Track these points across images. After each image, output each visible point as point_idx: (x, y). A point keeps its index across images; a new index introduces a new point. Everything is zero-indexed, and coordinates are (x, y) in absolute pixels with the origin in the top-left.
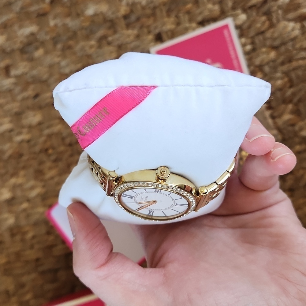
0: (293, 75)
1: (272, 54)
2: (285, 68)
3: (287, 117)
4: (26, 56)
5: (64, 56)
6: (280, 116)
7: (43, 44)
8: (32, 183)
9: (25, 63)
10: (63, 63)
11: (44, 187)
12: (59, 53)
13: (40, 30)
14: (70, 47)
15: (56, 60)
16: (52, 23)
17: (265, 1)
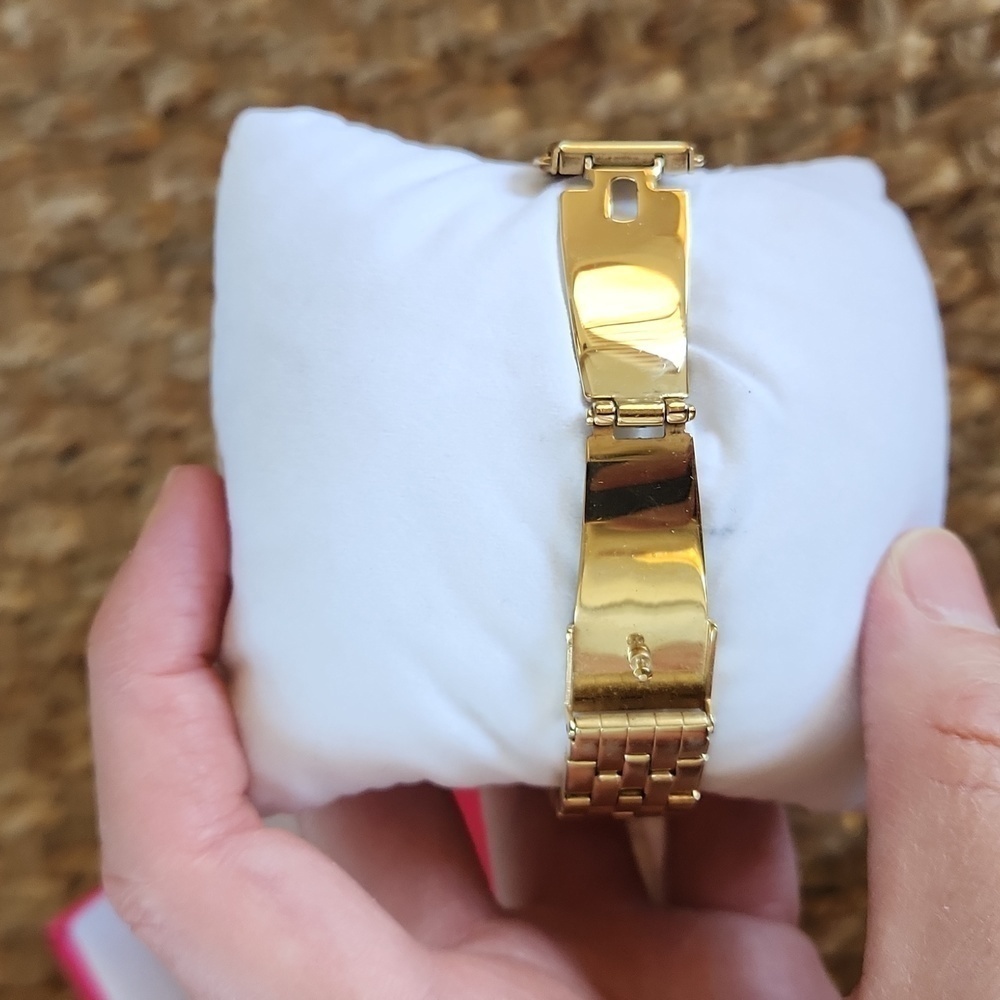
1: (981, 395)
4: (50, 301)
5: (189, 315)
7: (117, 261)
8: (14, 780)
9: (44, 327)
10: (185, 342)
11: (59, 799)
12: (174, 302)
13: (114, 210)
15: (161, 326)
16: (161, 189)
17: (967, 196)
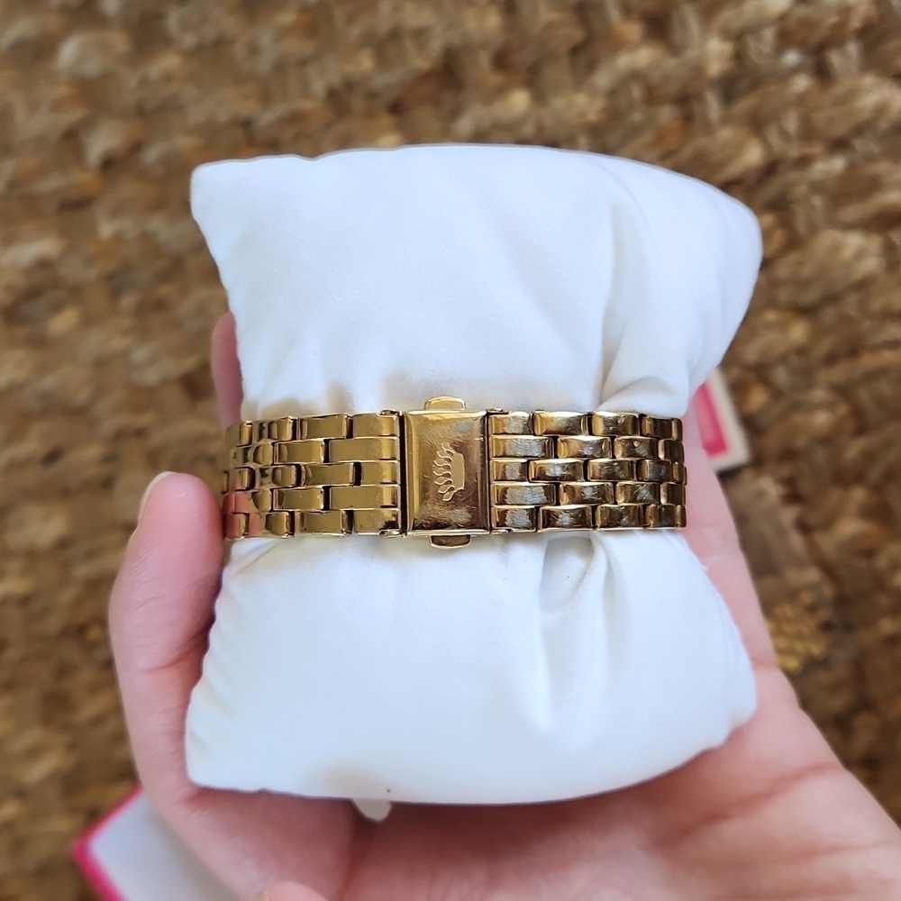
0: (864, 395)
1: (798, 332)
2: (838, 374)
3: (850, 527)
4: (22, 332)
5: (141, 332)
6: (828, 524)
7: (76, 293)
8: (33, 736)
9: (19, 354)
10: (140, 354)
11: (72, 747)
12: (127, 322)
13: (69, 250)
14: (160, 305)
15: (119, 343)
16: (106, 229)
17: (770, 169)
